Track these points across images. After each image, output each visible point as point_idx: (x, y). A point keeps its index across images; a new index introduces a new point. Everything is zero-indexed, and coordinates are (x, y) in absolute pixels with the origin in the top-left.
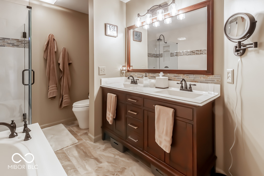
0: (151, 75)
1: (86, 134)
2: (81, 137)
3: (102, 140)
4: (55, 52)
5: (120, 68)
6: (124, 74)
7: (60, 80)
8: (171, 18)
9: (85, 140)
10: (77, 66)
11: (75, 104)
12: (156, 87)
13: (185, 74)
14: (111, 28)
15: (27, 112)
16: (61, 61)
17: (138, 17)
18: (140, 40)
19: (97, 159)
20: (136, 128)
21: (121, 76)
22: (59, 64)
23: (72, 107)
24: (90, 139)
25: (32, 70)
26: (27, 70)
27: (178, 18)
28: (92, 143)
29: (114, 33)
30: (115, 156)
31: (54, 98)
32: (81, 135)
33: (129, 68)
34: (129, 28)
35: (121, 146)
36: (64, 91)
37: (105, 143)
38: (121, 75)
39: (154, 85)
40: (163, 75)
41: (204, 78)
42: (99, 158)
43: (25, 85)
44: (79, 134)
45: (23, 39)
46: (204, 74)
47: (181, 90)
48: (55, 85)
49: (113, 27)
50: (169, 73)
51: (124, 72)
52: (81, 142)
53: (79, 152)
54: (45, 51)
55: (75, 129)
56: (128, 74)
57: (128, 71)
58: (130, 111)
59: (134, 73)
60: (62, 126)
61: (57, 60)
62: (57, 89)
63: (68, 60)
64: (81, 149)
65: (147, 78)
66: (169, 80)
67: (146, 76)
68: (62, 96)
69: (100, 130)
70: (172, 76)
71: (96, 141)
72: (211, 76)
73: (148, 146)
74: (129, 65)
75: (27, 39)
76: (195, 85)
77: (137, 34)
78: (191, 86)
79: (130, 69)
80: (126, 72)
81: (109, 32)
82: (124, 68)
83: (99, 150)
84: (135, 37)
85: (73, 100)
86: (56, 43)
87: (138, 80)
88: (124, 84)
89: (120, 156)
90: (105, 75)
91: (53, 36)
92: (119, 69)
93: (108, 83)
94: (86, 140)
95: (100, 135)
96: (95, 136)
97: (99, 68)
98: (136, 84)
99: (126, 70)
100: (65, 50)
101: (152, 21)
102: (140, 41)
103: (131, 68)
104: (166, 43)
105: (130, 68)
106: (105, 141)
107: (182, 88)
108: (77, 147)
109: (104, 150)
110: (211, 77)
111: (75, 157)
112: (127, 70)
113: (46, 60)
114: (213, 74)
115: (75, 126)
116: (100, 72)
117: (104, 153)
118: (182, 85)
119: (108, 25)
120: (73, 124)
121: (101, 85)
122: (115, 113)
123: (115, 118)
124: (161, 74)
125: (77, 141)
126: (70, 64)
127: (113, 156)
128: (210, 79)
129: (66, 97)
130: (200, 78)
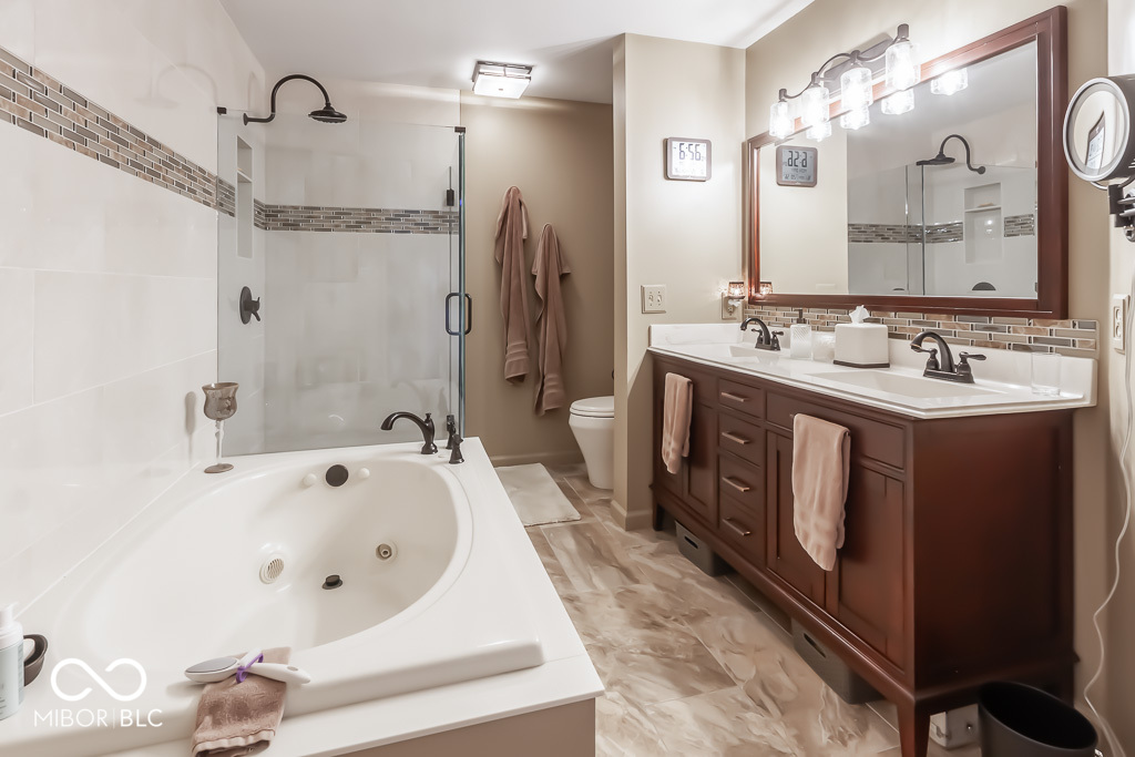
0: (830, 314)
1: (607, 503)
2: (591, 509)
3: (653, 530)
4: (524, 240)
5: (723, 289)
6: (738, 314)
7: (537, 325)
8: (911, 90)
9: (600, 519)
10: (583, 282)
11: (577, 407)
12: (836, 363)
13: (956, 313)
14: (686, 151)
15: (455, 413)
16: (538, 269)
17: (782, 100)
18: (809, 178)
19: (625, 571)
20: (743, 490)
21: (725, 320)
22: (534, 277)
23: (570, 413)
24: (616, 517)
25: (467, 295)
26: (455, 294)
27: (937, 90)
28: (622, 530)
29: (698, 169)
30: (684, 577)
31: (520, 379)
32: (591, 504)
33: (753, 289)
34: (754, 143)
35: (704, 551)
36: (548, 361)
37: (660, 538)
38: (727, 315)
39: (832, 354)
40: (868, 316)
41: (1029, 330)
42: (633, 569)
43: (451, 333)
44: (586, 501)
45: (447, 209)
46: (1030, 316)
47: (927, 374)
48: (523, 342)
49: (692, 148)
50: (896, 311)
51: (738, 304)
52: (588, 521)
53: (578, 543)
54: (497, 240)
55: (576, 485)
56: (753, 311)
57: (753, 301)
58: (730, 434)
59: (771, 309)
60: (540, 470)
61: (529, 265)
62: (528, 354)
63: (560, 265)
64: (586, 538)
65: (803, 326)
66: (891, 335)
67: (801, 321)
68: (540, 378)
69: (646, 495)
70: (904, 320)
71: (631, 526)
72: (1056, 324)
73: (778, 555)
74: (753, 280)
75: (455, 209)
76: (981, 357)
77: (795, 156)
78: (969, 360)
79: (758, 296)
80: (744, 306)
81: (679, 166)
82: (737, 292)
83: (638, 551)
84: (787, 170)
85: (573, 392)
86: (526, 213)
87: (781, 333)
88: (733, 349)
89: (699, 582)
90: (664, 312)
91: (517, 191)
92: (719, 296)
93: (676, 339)
94: (604, 519)
95: (647, 512)
96: (630, 508)
97: (643, 289)
98: (773, 349)
99: (743, 298)
100: (550, 231)
101: (831, 111)
102: (811, 182)
103: (764, 291)
104: (981, 170)
105: (757, 291)
106: (661, 533)
107: (933, 369)
108: (576, 530)
109: (653, 555)
110: (1058, 328)
111: (568, 552)
112: (746, 299)
113: (499, 266)
114: (1064, 315)
115: (577, 477)
116: (648, 302)
117: (651, 563)
118: (933, 356)
119: (676, 144)
120: (573, 469)
121: (649, 345)
122: (685, 440)
123: (685, 455)
124: (860, 312)
125: (577, 515)
126: (564, 277)
127: (676, 575)
128: (1054, 337)
129: (551, 378)
130: (1015, 331)
